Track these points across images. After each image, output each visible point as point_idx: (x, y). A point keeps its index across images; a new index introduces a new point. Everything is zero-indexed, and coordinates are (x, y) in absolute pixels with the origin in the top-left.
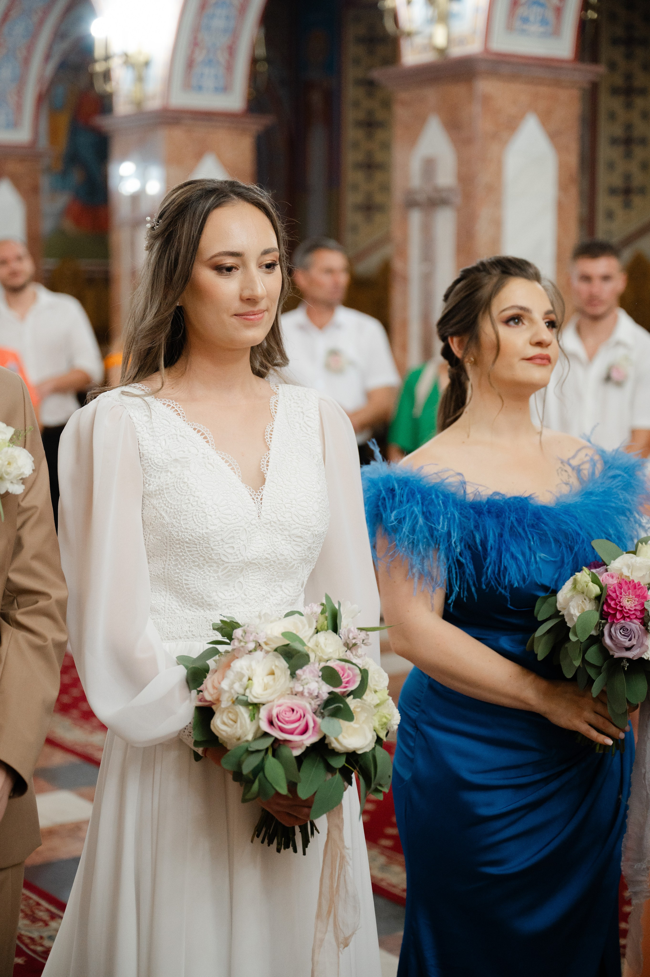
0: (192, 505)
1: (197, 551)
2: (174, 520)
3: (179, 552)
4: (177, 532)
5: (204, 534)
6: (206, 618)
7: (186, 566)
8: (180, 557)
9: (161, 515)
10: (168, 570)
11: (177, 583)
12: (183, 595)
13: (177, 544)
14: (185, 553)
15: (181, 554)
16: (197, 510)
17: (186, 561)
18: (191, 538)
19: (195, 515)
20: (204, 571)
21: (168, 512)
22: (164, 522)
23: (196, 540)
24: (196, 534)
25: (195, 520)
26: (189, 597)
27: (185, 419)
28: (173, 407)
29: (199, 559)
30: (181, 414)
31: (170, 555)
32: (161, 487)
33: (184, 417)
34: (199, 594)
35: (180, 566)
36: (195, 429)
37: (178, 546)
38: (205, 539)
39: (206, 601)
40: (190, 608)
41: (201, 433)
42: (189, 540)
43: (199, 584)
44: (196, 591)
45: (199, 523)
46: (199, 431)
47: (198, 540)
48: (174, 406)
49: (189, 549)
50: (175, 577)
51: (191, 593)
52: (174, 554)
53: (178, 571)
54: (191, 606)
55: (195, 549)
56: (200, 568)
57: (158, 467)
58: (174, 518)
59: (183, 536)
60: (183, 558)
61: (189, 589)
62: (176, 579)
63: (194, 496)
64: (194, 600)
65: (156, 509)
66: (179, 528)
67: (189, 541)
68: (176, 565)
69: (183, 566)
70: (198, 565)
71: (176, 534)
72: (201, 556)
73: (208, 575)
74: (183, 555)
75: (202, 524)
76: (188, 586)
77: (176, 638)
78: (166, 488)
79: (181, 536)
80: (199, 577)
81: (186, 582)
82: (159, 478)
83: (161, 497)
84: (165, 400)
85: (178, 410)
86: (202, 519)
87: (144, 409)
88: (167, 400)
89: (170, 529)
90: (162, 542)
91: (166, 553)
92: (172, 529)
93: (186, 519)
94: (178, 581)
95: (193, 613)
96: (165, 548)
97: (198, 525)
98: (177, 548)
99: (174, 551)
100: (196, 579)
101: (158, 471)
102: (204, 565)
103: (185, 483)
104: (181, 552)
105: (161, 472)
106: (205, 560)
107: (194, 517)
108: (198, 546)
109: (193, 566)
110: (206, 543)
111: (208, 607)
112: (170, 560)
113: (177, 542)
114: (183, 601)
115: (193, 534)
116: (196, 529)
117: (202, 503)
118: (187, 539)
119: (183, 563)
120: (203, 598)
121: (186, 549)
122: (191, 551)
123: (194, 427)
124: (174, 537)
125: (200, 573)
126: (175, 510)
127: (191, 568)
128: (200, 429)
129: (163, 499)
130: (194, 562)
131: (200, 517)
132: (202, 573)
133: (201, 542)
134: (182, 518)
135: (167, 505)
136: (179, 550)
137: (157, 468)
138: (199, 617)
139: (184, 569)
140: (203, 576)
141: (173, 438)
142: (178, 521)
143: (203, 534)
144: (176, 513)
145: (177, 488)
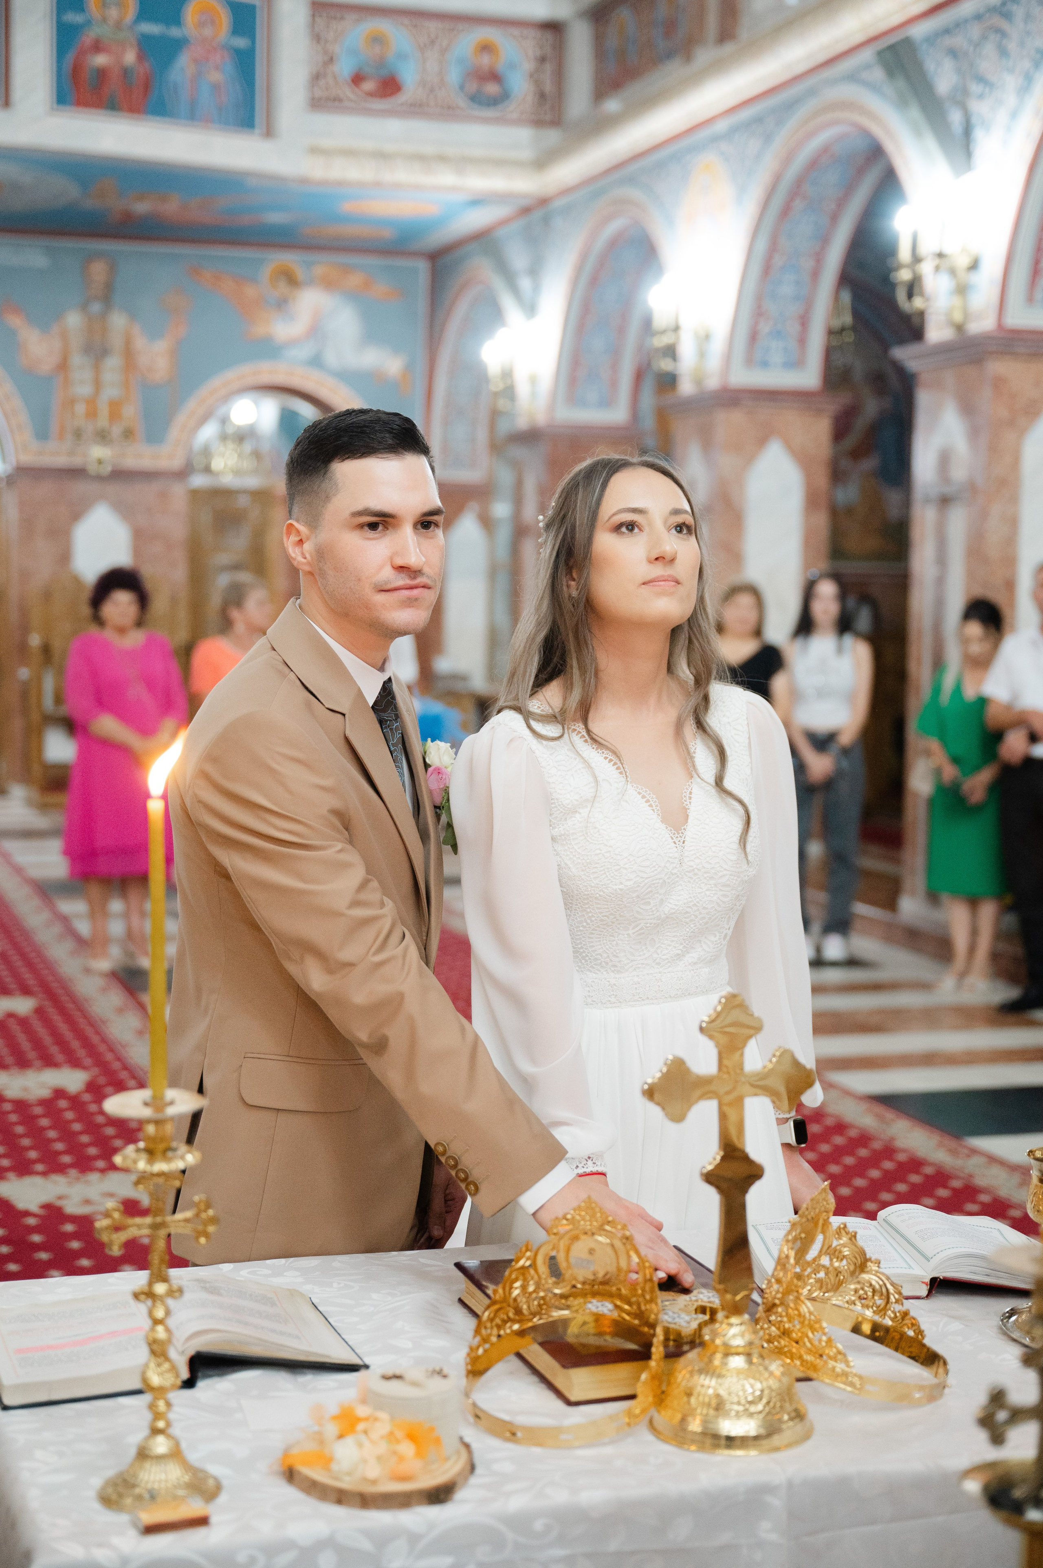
0: (604, 856)
1: (608, 908)
2: (583, 873)
3: (587, 908)
4: (586, 886)
5: (618, 890)
7: (593, 924)
8: (587, 913)
12: (584, 955)
13: (584, 899)
14: (593, 909)
15: (588, 910)
16: (609, 862)
17: (593, 918)
18: (601, 893)
19: (608, 869)
22: (571, 874)
25: (607, 874)
26: (593, 956)
29: (608, 917)
31: (576, 910)
35: (585, 924)
36: (606, 758)
37: (585, 902)
38: (618, 896)
40: (591, 969)
41: (613, 763)
42: (600, 896)
46: (611, 761)
47: (610, 896)
49: (598, 906)
51: (596, 952)
52: (581, 909)
53: (581, 928)
54: (594, 966)
55: (606, 906)
56: (608, 926)
58: (584, 870)
60: (590, 915)
61: (593, 948)
62: (579, 937)
63: (607, 846)
64: (598, 960)
66: (588, 882)
67: (599, 898)
68: (581, 922)
69: (589, 924)
70: (607, 923)
71: (584, 888)
72: (612, 914)
73: (616, 932)
74: (591, 912)
75: (615, 879)
78: (573, 834)
79: (591, 891)
86: (615, 873)
89: (577, 882)
91: (571, 907)
92: (580, 882)
93: (597, 873)
95: (594, 975)
96: (570, 902)
98: (585, 904)
99: (581, 906)
102: (613, 923)
106: (615, 917)
107: (606, 870)
113: (586, 897)
115: (605, 890)
116: (608, 884)
117: (616, 855)
118: (598, 895)
119: (589, 921)
121: (595, 906)
122: (601, 908)
123: (604, 755)
124: (582, 892)
126: (584, 861)
127: (598, 926)
130: (603, 919)
134: (591, 871)
136: (587, 906)
138: (601, 980)
139: (590, 927)
145: (587, 834)
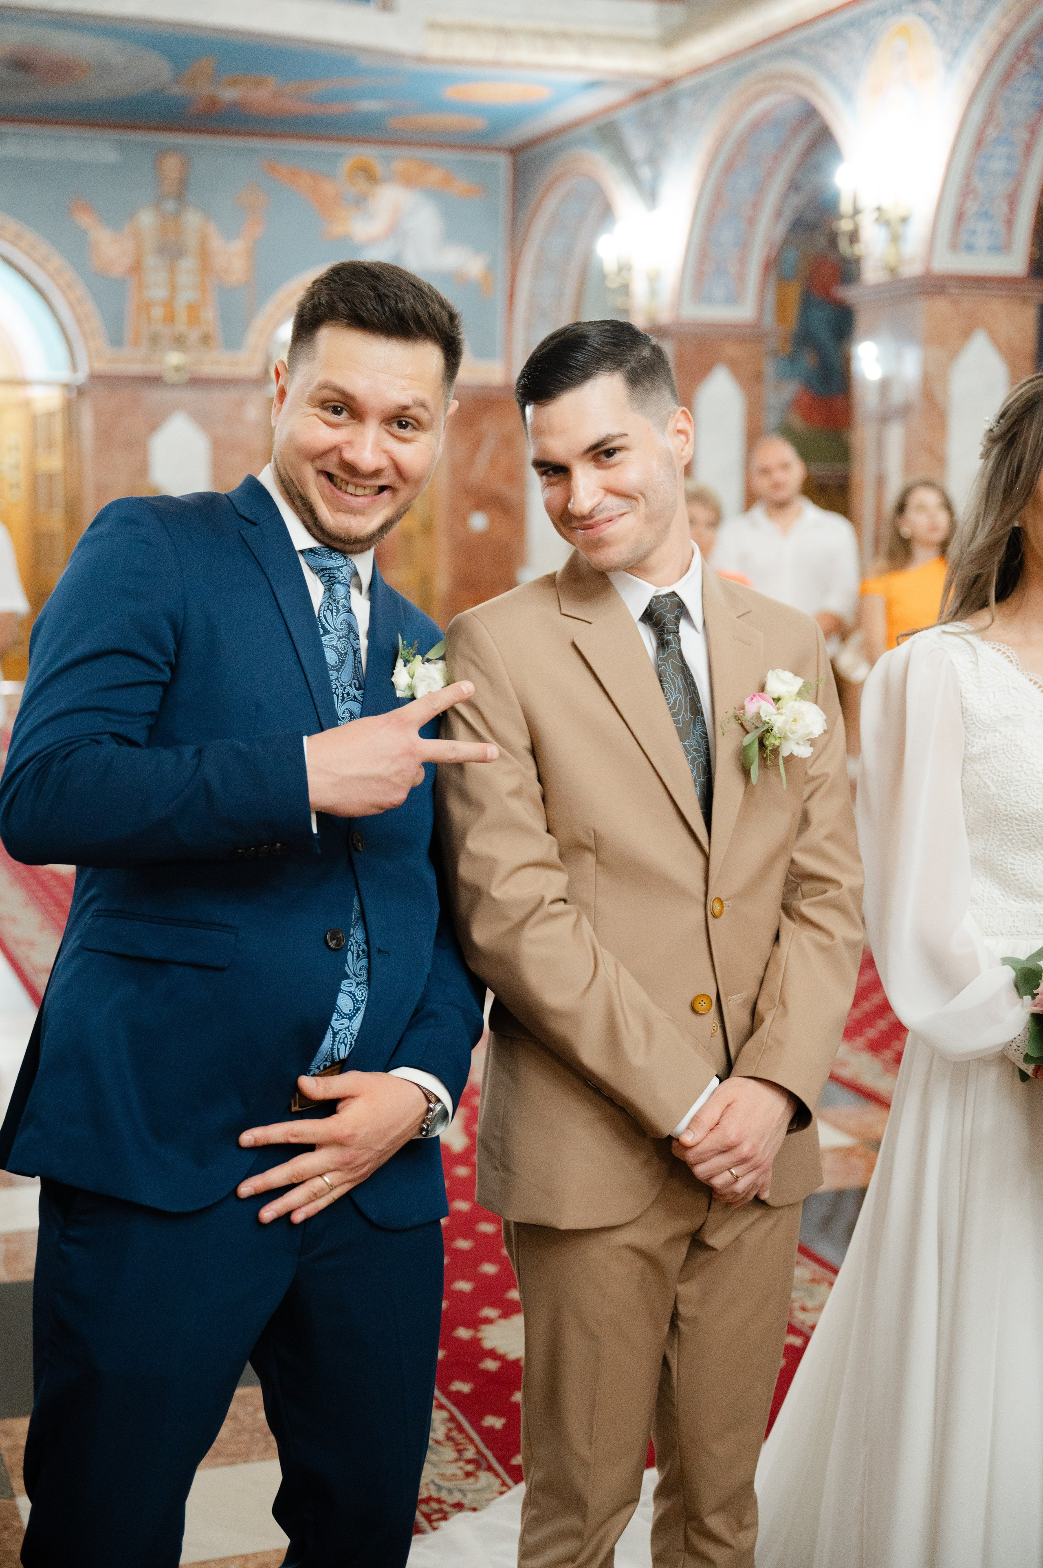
0: (1025, 773)
1: (1029, 830)
2: (1002, 791)
3: (1006, 830)
4: (1005, 805)
5: (1039, 809)
6: (1034, 911)
7: (1014, 848)
8: (1007, 836)
9: (985, 783)
10: (990, 851)
11: (1000, 868)
12: (1007, 883)
13: (1003, 820)
14: (1013, 831)
15: (1008, 833)
16: (1031, 780)
17: (1014, 841)
18: (1022, 813)
19: (1029, 787)
20: (1035, 854)
21: (995, 780)
22: (989, 792)
23: (1028, 817)
24: (1028, 809)
25: (1029, 792)
26: (1015, 885)
27: (1018, 667)
28: (1004, 653)
29: (1030, 840)
30: (1014, 661)
31: (994, 833)
32: (988, 749)
33: (1018, 664)
34: (1027, 881)
35: (1005, 847)
36: (1031, 680)
37: (1005, 823)
38: (1040, 816)
39: (1036, 891)
40: (1015, 898)
41: (1038, 685)
42: (1020, 816)
43: (1028, 870)
44: (1024, 878)
45: (1033, 796)
46: (1036, 683)
47: (1031, 816)
48: (1005, 651)
49: (1018, 827)
50: (999, 860)
51: (1018, 880)
52: (999, 832)
53: (1002, 852)
54: (1017, 896)
55: (1027, 828)
56: (1031, 850)
57: (985, 725)
58: (1002, 789)
59: (1012, 811)
60: (1010, 837)
61: (1015, 875)
62: (999, 863)
63: (1029, 763)
64: (1020, 889)
65: (980, 777)
66: (1008, 801)
67: (1019, 818)
68: (1001, 846)
69: (1010, 847)
70: (1029, 847)
71: (1004, 807)
72: (1033, 836)
73: (1040, 859)
74: (1011, 834)
75: (1037, 798)
76: (1014, 872)
77: (997, 935)
78: (993, 752)
79: (1010, 811)
80: (1029, 861)
81: (1012, 867)
82: (985, 738)
83: (987, 762)
84: (995, 644)
85: (1010, 655)
86: (1037, 791)
87: (969, 654)
88: (997, 644)
89: (996, 801)
90: (985, 816)
91: (989, 830)
92: (999, 801)
93: (1017, 790)
94: (1001, 865)
95: (1019, 905)
96: (988, 824)
97: (1031, 798)
98: (1004, 826)
99: (1000, 829)
100: (1025, 863)
101: (984, 730)
102: (1036, 847)
103: (1017, 746)
104: (1009, 829)
105: (988, 731)
106: (1037, 841)
107: (1028, 788)
108: (1030, 824)
109: (1023, 847)
110: (1040, 821)
111: (1039, 899)
112: (993, 839)
113: (1005, 818)
114: (1007, 889)
115: (1025, 810)
116: (1029, 803)
117: (1038, 772)
118: (1017, 815)
119: (1009, 844)
120: (1032, 887)
121: (1015, 827)
122: (1021, 830)
123: (1029, 677)
124: (1001, 812)
125: (1030, 857)
126: (1004, 779)
127: (1019, 850)
128: (1037, 680)
129: (989, 764)
130: (1023, 842)
131: (1035, 789)
132: (1033, 856)
133: (1035, 819)
134: (1012, 789)
135: (993, 772)
136: (1006, 828)
137: (983, 726)
138: (1027, 911)
139: (1010, 851)
140: (1033, 860)
141: (1003, 691)
142: (1007, 793)
143: (1037, 810)
144: (1005, 782)
145: (1008, 751)
